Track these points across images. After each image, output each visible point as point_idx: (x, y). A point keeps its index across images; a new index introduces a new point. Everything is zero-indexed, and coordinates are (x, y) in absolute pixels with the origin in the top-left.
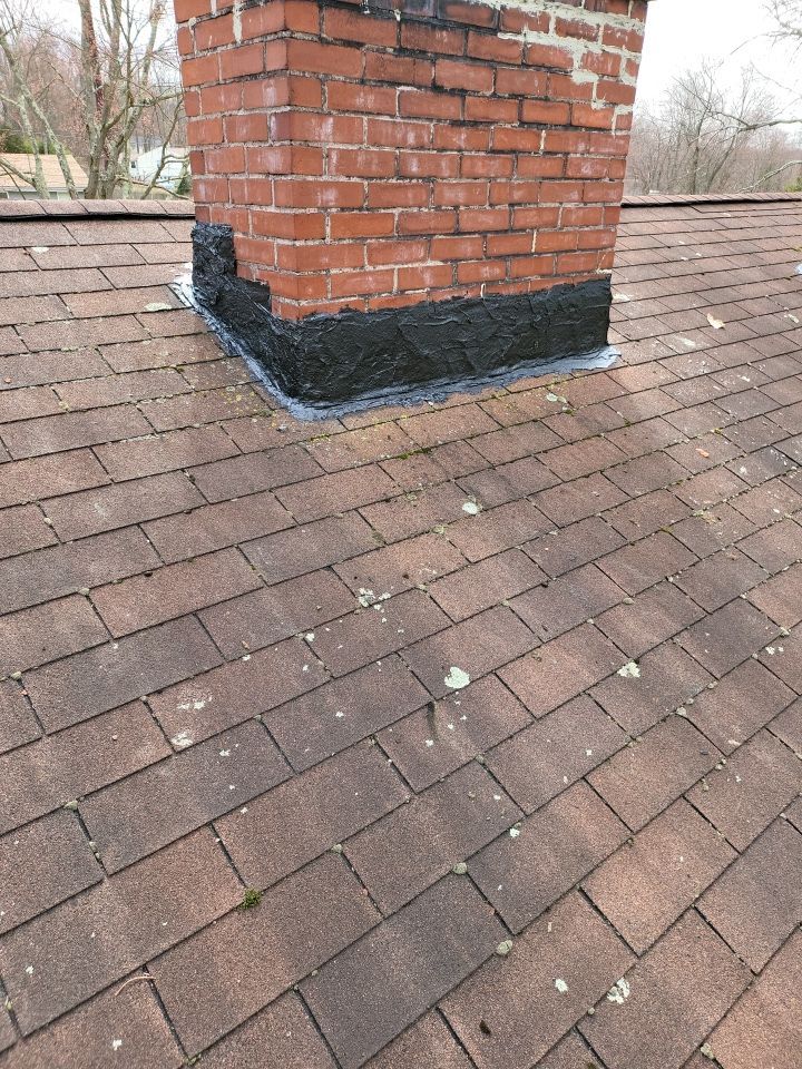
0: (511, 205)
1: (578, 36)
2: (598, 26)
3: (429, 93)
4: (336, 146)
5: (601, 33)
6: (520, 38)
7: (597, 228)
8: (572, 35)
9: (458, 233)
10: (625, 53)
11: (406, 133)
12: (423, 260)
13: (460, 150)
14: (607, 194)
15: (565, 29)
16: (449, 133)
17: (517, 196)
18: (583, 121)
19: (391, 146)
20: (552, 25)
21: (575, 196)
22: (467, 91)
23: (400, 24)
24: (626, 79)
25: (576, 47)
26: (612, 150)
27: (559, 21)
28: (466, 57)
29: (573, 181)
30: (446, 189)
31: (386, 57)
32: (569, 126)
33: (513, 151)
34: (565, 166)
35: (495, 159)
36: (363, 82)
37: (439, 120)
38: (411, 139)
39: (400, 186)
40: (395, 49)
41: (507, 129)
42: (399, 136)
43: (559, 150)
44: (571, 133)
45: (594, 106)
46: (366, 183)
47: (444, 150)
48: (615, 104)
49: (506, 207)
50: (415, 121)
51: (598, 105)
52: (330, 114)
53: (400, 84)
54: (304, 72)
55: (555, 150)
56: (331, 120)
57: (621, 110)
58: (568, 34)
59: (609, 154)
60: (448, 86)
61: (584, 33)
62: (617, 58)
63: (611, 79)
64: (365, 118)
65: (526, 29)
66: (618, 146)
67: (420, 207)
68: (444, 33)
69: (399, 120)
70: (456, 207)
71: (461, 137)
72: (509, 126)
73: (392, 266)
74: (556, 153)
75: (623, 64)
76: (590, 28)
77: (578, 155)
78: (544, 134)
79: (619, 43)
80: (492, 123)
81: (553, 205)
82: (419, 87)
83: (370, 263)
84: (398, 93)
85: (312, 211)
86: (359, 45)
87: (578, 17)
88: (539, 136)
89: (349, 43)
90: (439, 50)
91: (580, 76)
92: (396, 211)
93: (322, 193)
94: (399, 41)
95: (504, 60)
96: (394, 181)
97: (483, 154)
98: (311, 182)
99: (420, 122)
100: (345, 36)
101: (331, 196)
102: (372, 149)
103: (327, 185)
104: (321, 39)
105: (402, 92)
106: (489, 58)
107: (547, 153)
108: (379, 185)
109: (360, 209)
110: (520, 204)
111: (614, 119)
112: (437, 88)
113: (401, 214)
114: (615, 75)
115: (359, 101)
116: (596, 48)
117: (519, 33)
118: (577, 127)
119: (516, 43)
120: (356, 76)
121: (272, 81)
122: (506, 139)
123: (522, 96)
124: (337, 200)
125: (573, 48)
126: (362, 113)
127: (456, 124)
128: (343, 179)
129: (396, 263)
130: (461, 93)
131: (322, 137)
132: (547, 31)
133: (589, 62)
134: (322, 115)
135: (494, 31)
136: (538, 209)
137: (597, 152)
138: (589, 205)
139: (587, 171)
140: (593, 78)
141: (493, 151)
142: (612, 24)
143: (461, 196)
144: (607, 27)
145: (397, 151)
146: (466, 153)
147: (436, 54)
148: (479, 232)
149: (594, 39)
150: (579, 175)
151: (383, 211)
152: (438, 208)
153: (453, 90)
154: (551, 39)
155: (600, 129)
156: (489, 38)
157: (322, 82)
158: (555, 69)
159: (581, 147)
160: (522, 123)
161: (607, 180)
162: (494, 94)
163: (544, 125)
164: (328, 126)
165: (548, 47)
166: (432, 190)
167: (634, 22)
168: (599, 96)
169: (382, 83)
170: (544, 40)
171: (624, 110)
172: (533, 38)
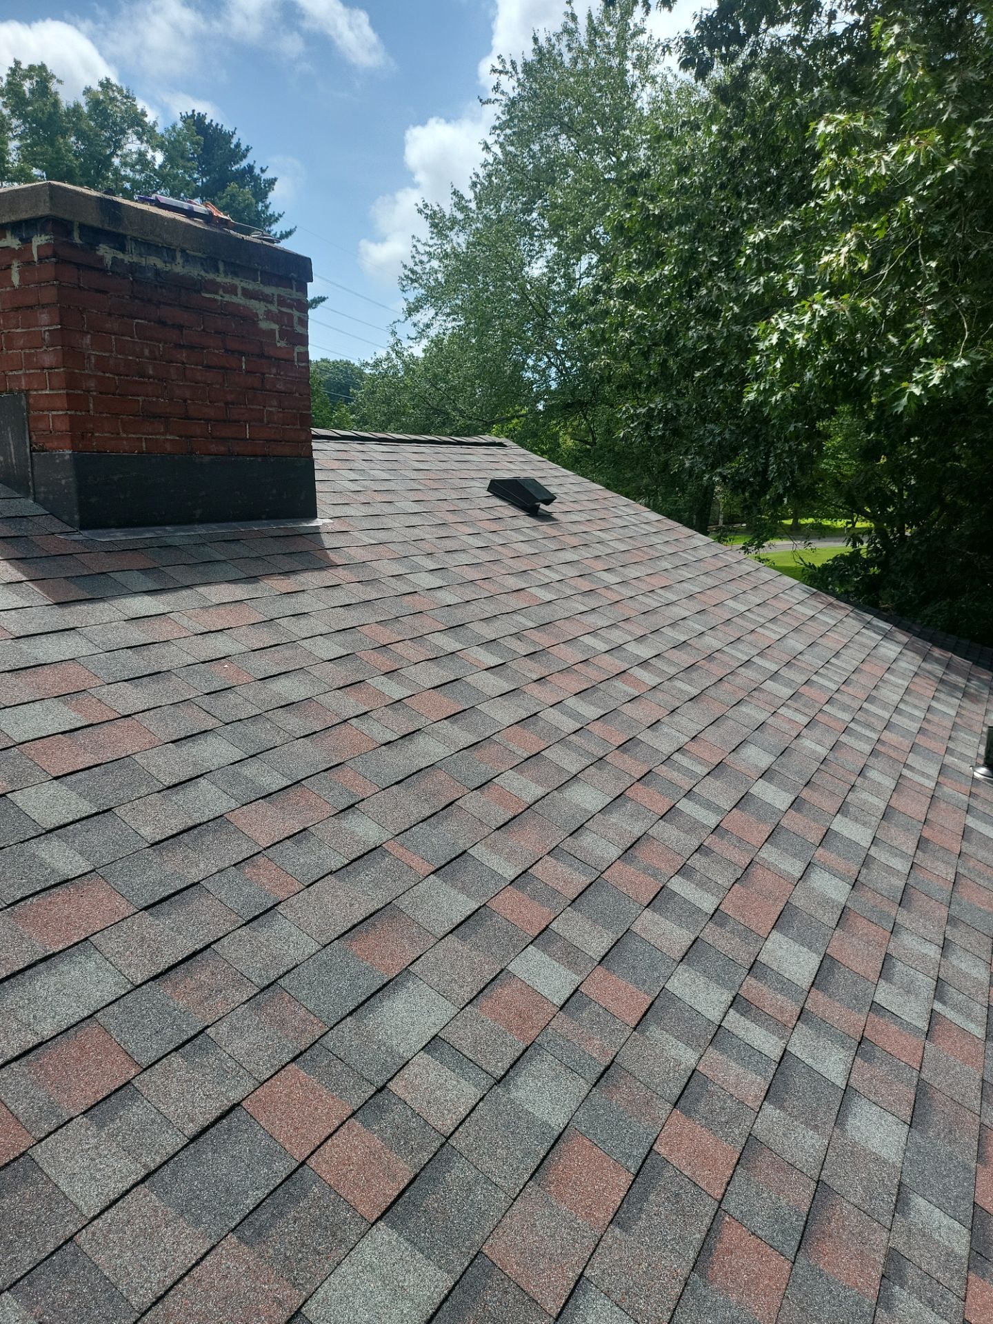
0: (227, 403)
1: (260, 300)
2: (273, 294)
3: (157, 325)
4: (94, 353)
5: (275, 299)
6: (219, 298)
8: (255, 299)
9: (188, 418)
10: (296, 314)
11: (143, 349)
12: (162, 434)
13: (183, 363)
14: (299, 404)
15: (247, 294)
16: (173, 352)
17: (230, 398)
18: (271, 354)
19: (132, 356)
20: (239, 291)
21: (275, 403)
22: (183, 327)
24: (299, 329)
25: (259, 307)
26: (297, 375)
27: (243, 289)
28: (180, 306)
29: (272, 393)
30: (175, 387)
31: (124, 301)
32: (261, 356)
35: (210, 371)
37: (165, 343)
39: (141, 382)
40: (131, 297)
42: (138, 350)
43: (257, 371)
44: (264, 361)
45: (279, 345)
46: (117, 378)
47: (172, 362)
48: (295, 345)
49: (222, 404)
50: (148, 342)
51: (281, 344)
52: (88, 333)
53: (135, 318)
54: (68, 306)
55: (254, 370)
56: (89, 336)
57: (298, 349)
58: (252, 298)
59: (296, 377)
61: (267, 299)
62: (290, 316)
63: (288, 329)
64: (113, 337)
65: (221, 292)
66: (301, 373)
67: (158, 398)
69: (137, 340)
70: (185, 401)
71: (183, 355)
72: (217, 352)
73: (140, 436)
74: (255, 373)
75: (296, 320)
76: (267, 295)
77: (272, 376)
78: (243, 359)
79: (290, 306)
80: (204, 348)
81: (258, 407)
82: (150, 321)
83: (125, 432)
84: (135, 324)
85: (79, 392)
86: (105, 292)
87: (257, 288)
88: (241, 360)
89: (97, 291)
90: (161, 300)
91: (264, 325)
92: (140, 399)
93: (86, 382)
94: (132, 292)
95: (208, 310)
96: (137, 378)
98: (78, 373)
99: (152, 343)
100: (95, 286)
101: (92, 384)
102: (119, 356)
103: (90, 376)
104: (80, 287)
105: (138, 323)
106: (196, 307)
107: (248, 372)
108: (126, 380)
109: (114, 394)
110: (233, 404)
111: (295, 355)
112: (163, 323)
113: (144, 401)
114: (292, 327)
115: (108, 326)
117: (216, 293)
118: (268, 357)
119: (215, 300)
120: (105, 310)
121: (45, 310)
122: (216, 360)
123: (225, 333)
124: (96, 387)
125: (257, 306)
126: (111, 334)
127: (179, 346)
128: (100, 374)
129: (143, 434)
130: (180, 327)
131: (84, 346)
132: (236, 295)
133: (270, 316)
134: (83, 333)
135: (199, 291)
136: (247, 409)
137: (286, 375)
138: (286, 411)
139: (280, 386)
140: (275, 327)
142: (282, 294)
143: (188, 394)
144: (279, 296)
145: (137, 360)
146: (187, 366)
147: (160, 302)
148: (204, 420)
149: (271, 302)
150: (275, 389)
151: (130, 397)
152: (170, 400)
153: (173, 325)
154: (239, 300)
155: (286, 360)
156: (195, 295)
157: (82, 312)
158: (249, 319)
159: (274, 371)
160: (227, 351)
162: (203, 330)
163: (242, 353)
164: (88, 340)
165: (239, 305)
166: (165, 387)
167: (299, 294)
168: (281, 338)
169: (123, 316)
170: (235, 299)
171: (302, 349)
172: (227, 298)
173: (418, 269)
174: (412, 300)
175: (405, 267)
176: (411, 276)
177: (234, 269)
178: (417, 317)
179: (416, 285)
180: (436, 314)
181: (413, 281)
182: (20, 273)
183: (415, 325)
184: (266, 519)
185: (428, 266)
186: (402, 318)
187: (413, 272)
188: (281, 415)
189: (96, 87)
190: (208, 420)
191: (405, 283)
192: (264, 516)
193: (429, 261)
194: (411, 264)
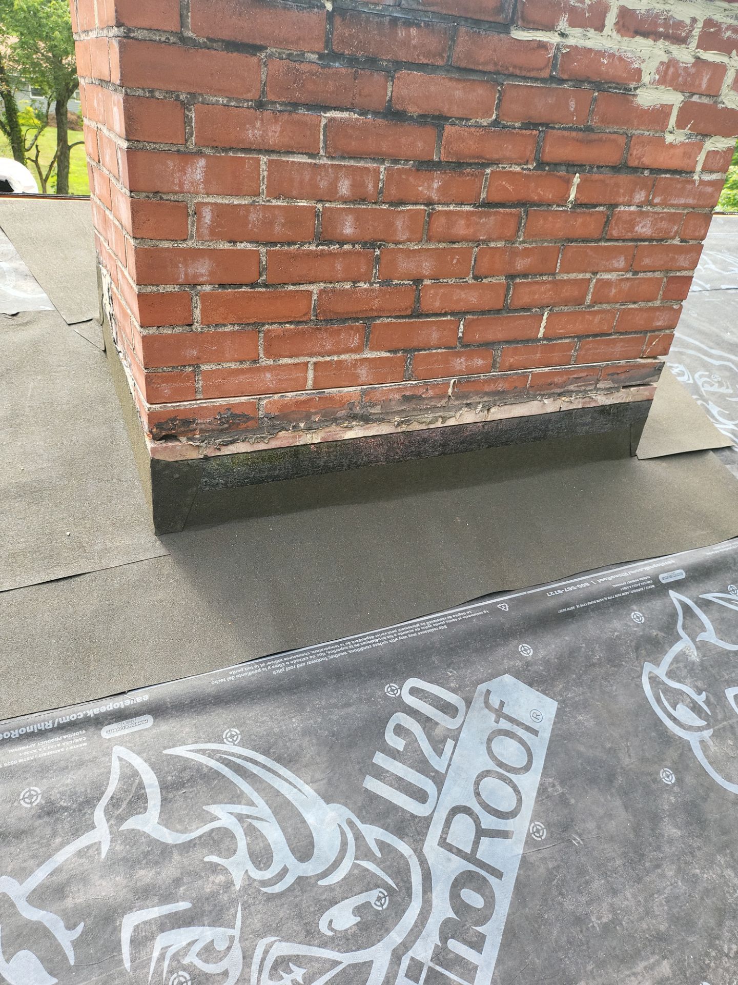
1: (656, 36)
2: (694, 20)
3: (380, 121)
4: (211, 200)
5: (696, 32)
6: (551, 38)
7: (650, 304)
8: (645, 35)
9: (418, 315)
10: (734, 62)
11: (337, 179)
12: (357, 350)
13: (430, 203)
14: (673, 259)
15: (630, 24)
16: (411, 179)
18: (646, 161)
19: (308, 198)
21: (621, 263)
22: (447, 119)
23: (330, 16)
24: (731, 100)
25: (648, 54)
26: (690, 201)
27: (624, 12)
28: (450, 68)
29: (620, 244)
30: (400, 258)
31: (303, 67)
32: (622, 168)
33: (522, 204)
35: (488, 215)
36: (260, 105)
39: (322, 254)
40: (321, 57)
41: (514, 173)
42: (323, 184)
43: (601, 201)
44: (624, 179)
45: (669, 138)
46: (263, 250)
49: (502, 280)
50: (352, 163)
51: (675, 137)
52: (199, 153)
53: (327, 108)
54: (151, 92)
55: (594, 201)
56: (202, 162)
57: (714, 144)
58: (637, 33)
59: (685, 206)
60: (413, 110)
62: (719, 70)
63: (705, 100)
64: (264, 159)
65: (563, 25)
66: (701, 194)
67: (355, 282)
68: (413, 31)
69: (325, 161)
70: (418, 281)
72: (518, 169)
74: (595, 206)
76: (680, 24)
77: (633, 208)
79: (725, 47)
80: (488, 165)
81: (581, 276)
82: (363, 113)
84: (324, 122)
85: (170, 288)
86: (255, 49)
88: (568, 183)
89: (233, 46)
90: (403, 56)
91: (647, 97)
92: (315, 288)
93: (186, 266)
94: (328, 42)
95: (518, 72)
96: (313, 247)
97: (470, 208)
98: (167, 250)
99: (361, 164)
100: (226, 34)
101: (203, 268)
102: (274, 202)
103: (196, 254)
104: (183, 39)
105: (331, 120)
106: (490, 68)
107: (577, 205)
108: (287, 253)
109: (253, 285)
110: (525, 276)
111: (701, 158)
113: (321, 292)
114: (714, 94)
115: (253, 134)
118: (635, 170)
120: (249, 96)
122: (510, 188)
123: (546, 125)
124: (212, 273)
125: (645, 54)
126: (259, 151)
127: (426, 166)
128: (223, 245)
130: (438, 121)
131: (186, 187)
132: (600, 28)
133: (669, 74)
134: (186, 156)
135: (505, 28)
136: (555, 283)
137: (664, 204)
138: (641, 275)
140: (675, 99)
141: (487, 204)
142: (718, 17)
144: (709, 22)
145: (319, 206)
146: (439, 208)
147: (397, 62)
148: (452, 314)
150: (629, 235)
151: (291, 288)
152: (386, 282)
153: (422, 116)
154: (605, 40)
155: (676, 172)
156: (494, 38)
157: (185, 106)
159: (640, 196)
160: (541, 165)
161: (676, 241)
162: (495, 123)
168: (680, 124)
169: (295, 105)
170: (592, 40)
171: (720, 145)
172: (577, 38)
190: (461, 314)
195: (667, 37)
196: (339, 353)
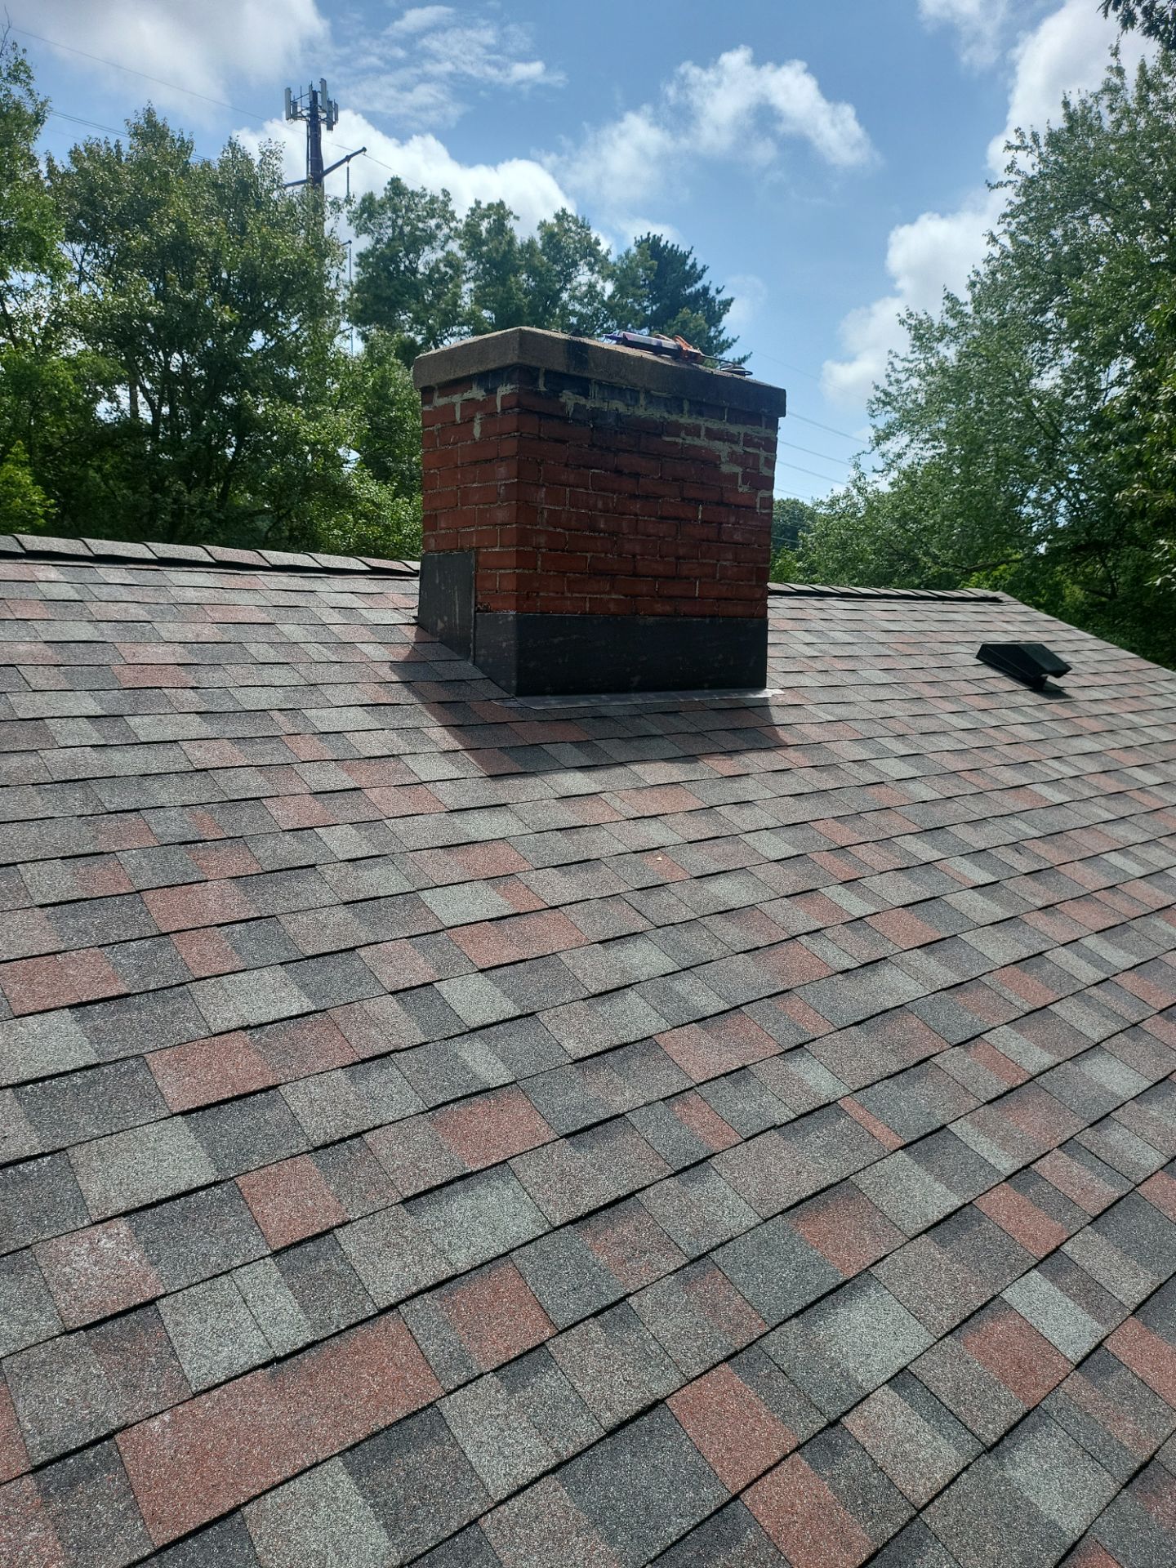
0: (678, 558)
1: (724, 441)
2: (739, 433)
3: (613, 474)
4: (547, 507)
5: (741, 439)
6: (679, 441)
8: (719, 439)
9: (635, 575)
10: (763, 454)
11: (597, 500)
12: (609, 593)
13: (636, 515)
14: (757, 556)
15: (712, 435)
16: (627, 503)
17: (682, 551)
18: (732, 500)
19: (586, 508)
20: (703, 433)
21: (730, 556)
22: (640, 475)
23: (592, 429)
24: (765, 471)
25: (722, 448)
26: (758, 524)
27: (708, 430)
28: (639, 452)
29: (728, 545)
30: (626, 542)
31: (583, 450)
32: (720, 503)
33: (676, 519)
34: (719, 532)
35: (663, 523)
36: (566, 465)
37: (620, 493)
38: (600, 505)
39: (592, 537)
40: (589, 445)
41: (671, 502)
42: (591, 502)
43: (714, 520)
44: (723, 509)
45: (740, 490)
46: (567, 533)
47: (624, 514)
48: (758, 489)
49: (672, 559)
50: (603, 493)
51: (744, 489)
52: (543, 485)
53: (592, 468)
54: (528, 458)
55: (711, 520)
56: (544, 489)
57: (762, 494)
58: (715, 439)
59: (757, 526)
60: (626, 471)
61: (731, 439)
62: (756, 457)
63: (752, 471)
64: (568, 489)
65: (683, 434)
66: (763, 521)
67: (607, 554)
68: (623, 436)
69: (591, 491)
70: (634, 556)
71: (637, 507)
72: (673, 501)
73: (585, 595)
74: (712, 523)
75: (762, 460)
76: (733, 435)
77: (730, 526)
78: (701, 508)
79: (757, 446)
80: (659, 498)
81: (711, 562)
82: (606, 471)
83: (570, 591)
84: (591, 474)
85: (528, 549)
86: (564, 442)
87: (722, 427)
88: (697, 509)
89: (557, 441)
90: (620, 447)
91: (726, 469)
92: (589, 555)
93: (536, 538)
94: (591, 440)
95: (667, 455)
96: (587, 534)
97: (653, 519)
98: (528, 529)
99: (606, 494)
100: (554, 436)
101: (542, 540)
102: (572, 510)
103: (539, 532)
104: (540, 438)
105: (594, 473)
106: (656, 453)
107: (704, 522)
108: (577, 535)
109: (563, 551)
110: (684, 558)
111: (758, 500)
112: (619, 472)
113: (592, 557)
114: (758, 469)
115: (564, 478)
116: (739, 449)
117: (678, 436)
118: (727, 505)
119: (676, 444)
120: (563, 461)
121: (504, 463)
122: (671, 510)
123: (683, 480)
124: (546, 543)
126: (566, 486)
127: (633, 496)
128: (551, 529)
129: (588, 593)
130: (637, 476)
131: (538, 500)
132: (699, 436)
133: (733, 458)
134: (539, 486)
135: (660, 436)
136: (699, 564)
137: (745, 524)
138: (743, 565)
139: (738, 537)
140: (739, 470)
141: (662, 518)
142: (750, 432)
143: (638, 549)
144: (746, 434)
145: (590, 513)
146: (640, 518)
147: (618, 449)
148: (652, 576)
149: (736, 443)
150: (732, 541)
151: (579, 554)
152: (620, 555)
153: (630, 473)
154: (702, 442)
155: (747, 507)
156: (656, 440)
157: (539, 464)
158: (710, 462)
159: (733, 519)
160: (683, 499)
161: (756, 546)
162: (661, 478)
163: (701, 502)
164: (542, 493)
165: (701, 447)
166: (616, 542)
167: (769, 431)
168: (744, 483)
169: (579, 466)
170: (697, 442)
171: (765, 494)
172: (689, 440)
173: (893, 390)
174: (881, 426)
175: (877, 388)
176: (883, 398)
177: (699, 409)
178: (886, 446)
179: (888, 408)
180: (912, 441)
181: (885, 404)
182: (482, 425)
183: (883, 455)
184: (709, 688)
185: (905, 385)
186: (868, 448)
187: (887, 394)
188: (735, 569)
189: (551, 220)
190: (656, 577)
191: (875, 407)
192: (706, 685)
193: (908, 379)
194: (884, 384)
195: (729, 441)
196: (601, 593)
